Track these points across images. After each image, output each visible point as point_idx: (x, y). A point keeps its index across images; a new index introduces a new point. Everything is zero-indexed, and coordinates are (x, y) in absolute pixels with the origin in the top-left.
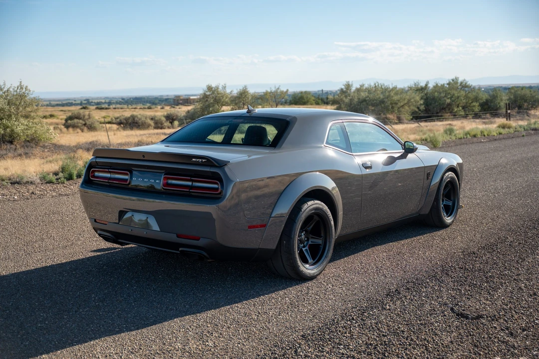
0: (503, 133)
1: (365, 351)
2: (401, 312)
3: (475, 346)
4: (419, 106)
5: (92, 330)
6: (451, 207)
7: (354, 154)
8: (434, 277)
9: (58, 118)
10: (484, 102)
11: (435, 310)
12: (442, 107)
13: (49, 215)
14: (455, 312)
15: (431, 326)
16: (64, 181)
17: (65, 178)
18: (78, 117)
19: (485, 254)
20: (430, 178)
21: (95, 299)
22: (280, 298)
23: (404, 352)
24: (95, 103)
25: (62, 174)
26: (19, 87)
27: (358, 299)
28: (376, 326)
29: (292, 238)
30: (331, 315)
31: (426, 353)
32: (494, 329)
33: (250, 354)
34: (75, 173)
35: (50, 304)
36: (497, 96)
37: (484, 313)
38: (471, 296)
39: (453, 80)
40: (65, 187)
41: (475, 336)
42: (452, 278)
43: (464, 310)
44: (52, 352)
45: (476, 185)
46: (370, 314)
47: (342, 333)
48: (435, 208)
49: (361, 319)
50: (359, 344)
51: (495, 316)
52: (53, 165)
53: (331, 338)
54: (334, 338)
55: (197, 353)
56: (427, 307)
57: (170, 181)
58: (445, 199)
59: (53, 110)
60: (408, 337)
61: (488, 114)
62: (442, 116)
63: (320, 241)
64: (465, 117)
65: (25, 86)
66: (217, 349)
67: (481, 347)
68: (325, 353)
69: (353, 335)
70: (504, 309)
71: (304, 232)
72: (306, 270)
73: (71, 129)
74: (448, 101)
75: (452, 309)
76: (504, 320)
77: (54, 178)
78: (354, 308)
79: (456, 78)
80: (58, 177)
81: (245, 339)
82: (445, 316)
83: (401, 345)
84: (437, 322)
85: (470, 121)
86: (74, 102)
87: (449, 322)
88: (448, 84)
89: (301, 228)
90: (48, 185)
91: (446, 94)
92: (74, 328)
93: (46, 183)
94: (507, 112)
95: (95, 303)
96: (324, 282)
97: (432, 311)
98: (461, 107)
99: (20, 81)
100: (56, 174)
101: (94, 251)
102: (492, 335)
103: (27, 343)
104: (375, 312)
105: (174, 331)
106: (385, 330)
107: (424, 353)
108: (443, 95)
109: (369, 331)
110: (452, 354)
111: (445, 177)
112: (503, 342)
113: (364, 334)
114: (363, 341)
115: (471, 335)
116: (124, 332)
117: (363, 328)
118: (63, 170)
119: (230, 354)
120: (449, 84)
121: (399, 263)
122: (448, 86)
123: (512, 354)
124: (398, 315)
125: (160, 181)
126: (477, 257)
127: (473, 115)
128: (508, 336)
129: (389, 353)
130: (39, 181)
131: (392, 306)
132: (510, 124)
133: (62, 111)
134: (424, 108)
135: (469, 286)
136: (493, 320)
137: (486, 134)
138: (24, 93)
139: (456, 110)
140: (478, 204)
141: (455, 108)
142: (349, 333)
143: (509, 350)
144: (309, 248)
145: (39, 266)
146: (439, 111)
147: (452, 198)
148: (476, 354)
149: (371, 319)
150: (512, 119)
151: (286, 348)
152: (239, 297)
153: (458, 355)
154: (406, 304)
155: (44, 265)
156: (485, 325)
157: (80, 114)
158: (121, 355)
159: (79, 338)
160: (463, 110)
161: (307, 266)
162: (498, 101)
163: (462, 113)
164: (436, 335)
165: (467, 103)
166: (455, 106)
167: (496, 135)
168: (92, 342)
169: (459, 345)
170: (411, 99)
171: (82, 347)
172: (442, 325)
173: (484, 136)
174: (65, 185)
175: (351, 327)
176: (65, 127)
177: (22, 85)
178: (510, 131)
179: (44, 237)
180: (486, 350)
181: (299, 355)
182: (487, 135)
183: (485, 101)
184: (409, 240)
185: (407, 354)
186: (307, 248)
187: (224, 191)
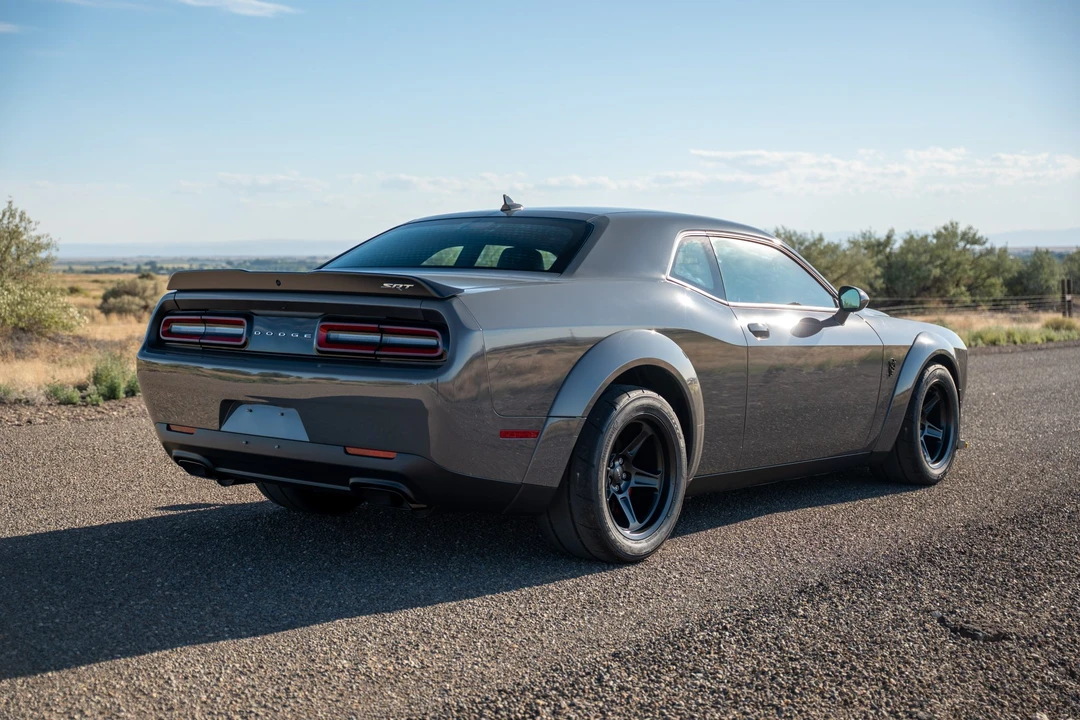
0: (1056, 339)
1: (752, 683)
2: (829, 621)
3: (992, 688)
4: (873, 281)
5: (156, 635)
6: (941, 443)
7: (731, 303)
8: (903, 565)
9: (87, 296)
10: (1014, 277)
11: (903, 621)
12: (922, 285)
13: (65, 450)
14: (947, 626)
15: (895, 647)
16: (97, 401)
17: (100, 395)
18: (131, 292)
19: (1013, 531)
20: (895, 372)
21: (163, 585)
22: (565, 592)
23: (837, 690)
24: (167, 269)
25: (94, 387)
26: (8, 214)
27: (737, 598)
28: (775, 644)
29: (593, 466)
30: (677, 622)
31: (883, 695)
32: (1032, 663)
33: (499, 681)
34: (123, 386)
35: (65, 592)
36: (1042, 266)
37: (1013, 630)
38: (983, 598)
39: (946, 229)
40: (99, 412)
41: (992, 671)
42: (941, 569)
43: (967, 622)
44: (69, 667)
45: (995, 419)
46: (763, 622)
47: (701, 653)
48: (906, 437)
49: (743, 631)
50: (737, 671)
51: (1035, 637)
52: (74, 370)
53: (677, 659)
54: (682, 660)
55: (382, 677)
56: (888, 614)
57: (333, 335)
58: (927, 424)
59: (77, 279)
60: (844, 662)
61: (1024, 302)
62: (921, 303)
63: (655, 482)
64: (974, 307)
65: (19, 211)
66: (427, 672)
67: (1006, 693)
68: (663, 685)
69: (724, 656)
70: (1054, 626)
71: (621, 461)
72: (625, 541)
73: (114, 317)
74: (937, 272)
75: (942, 620)
76: (1056, 646)
77: (76, 395)
78: (727, 611)
79: (952, 224)
80: (85, 393)
81: (489, 658)
82: (927, 631)
83: (830, 676)
84: (909, 641)
85: (983, 315)
86: (122, 267)
87: (935, 643)
88: (935, 237)
89: (615, 449)
90: (63, 407)
91: (931, 257)
92: (117, 631)
93: (60, 404)
94: (1064, 298)
95: (164, 592)
96: (663, 567)
97: (898, 622)
98: (965, 286)
99: (10, 199)
100: (81, 387)
101: (163, 508)
102: (1029, 671)
103: (15, 653)
104: (773, 619)
105: (335, 640)
106: (794, 649)
107: (879, 693)
108: (925, 258)
109: (760, 651)
110: (940, 700)
111: (927, 374)
112: (1055, 687)
113: (749, 656)
114: (746, 668)
115: (982, 668)
116: (224, 639)
117: (746, 645)
118: (97, 379)
119: (456, 682)
120: (938, 236)
121: (827, 541)
122: (935, 241)
123: (1074, 710)
124: (823, 626)
125: (312, 336)
126: (996, 536)
127: (992, 303)
128: (1065, 678)
129: (804, 689)
130: (43, 399)
131: (810, 610)
132: (1070, 322)
133: (96, 281)
134: (884, 286)
135: (980, 583)
136: (1031, 645)
137: (1018, 340)
138: (16, 226)
139: (952, 292)
140: (1001, 449)
141: (951, 288)
142: (715, 653)
143: (1066, 704)
144: (631, 495)
145: (42, 530)
146: (915, 293)
147: (943, 424)
148: (993, 704)
149: (764, 631)
150: (1074, 314)
151: (577, 674)
152: (478, 588)
153: (955, 703)
154: (840, 608)
155: (52, 528)
156: (1015, 652)
157: (135, 286)
158: (217, 675)
159: (128, 647)
160: (968, 293)
161: (627, 532)
162: (1045, 276)
163: (967, 299)
164: (907, 662)
165: (977, 278)
166: (951, 284)
167: (1040, 342)
168: (155, 654)
169: (956, 684)
170: (855, 265)
171: (133, 661)
172: (919, 647)
173: (1015, 343)
174: (99, 409)
175: (720, 643)
176: (102, 312)
177: (13, 208)
178: (1071, 335)
179: (54, 483)
180: (1015, 698)
181: (606, 686)
182: (1022, 341)
183: (1016, 274)
184: (848, 505)
185: (841, 694)
186: (626, 494)
187: (449, 354)
